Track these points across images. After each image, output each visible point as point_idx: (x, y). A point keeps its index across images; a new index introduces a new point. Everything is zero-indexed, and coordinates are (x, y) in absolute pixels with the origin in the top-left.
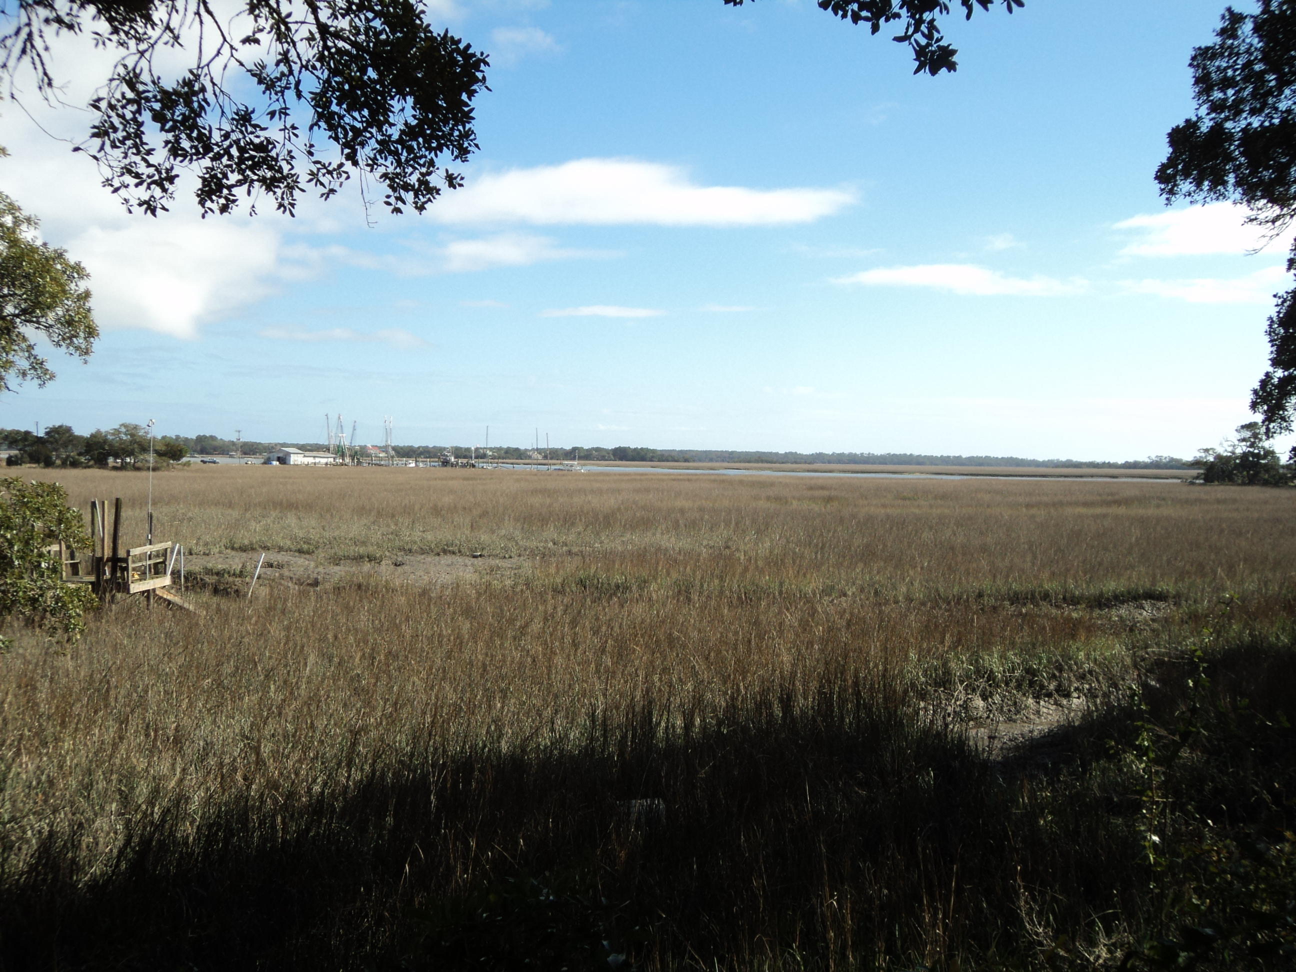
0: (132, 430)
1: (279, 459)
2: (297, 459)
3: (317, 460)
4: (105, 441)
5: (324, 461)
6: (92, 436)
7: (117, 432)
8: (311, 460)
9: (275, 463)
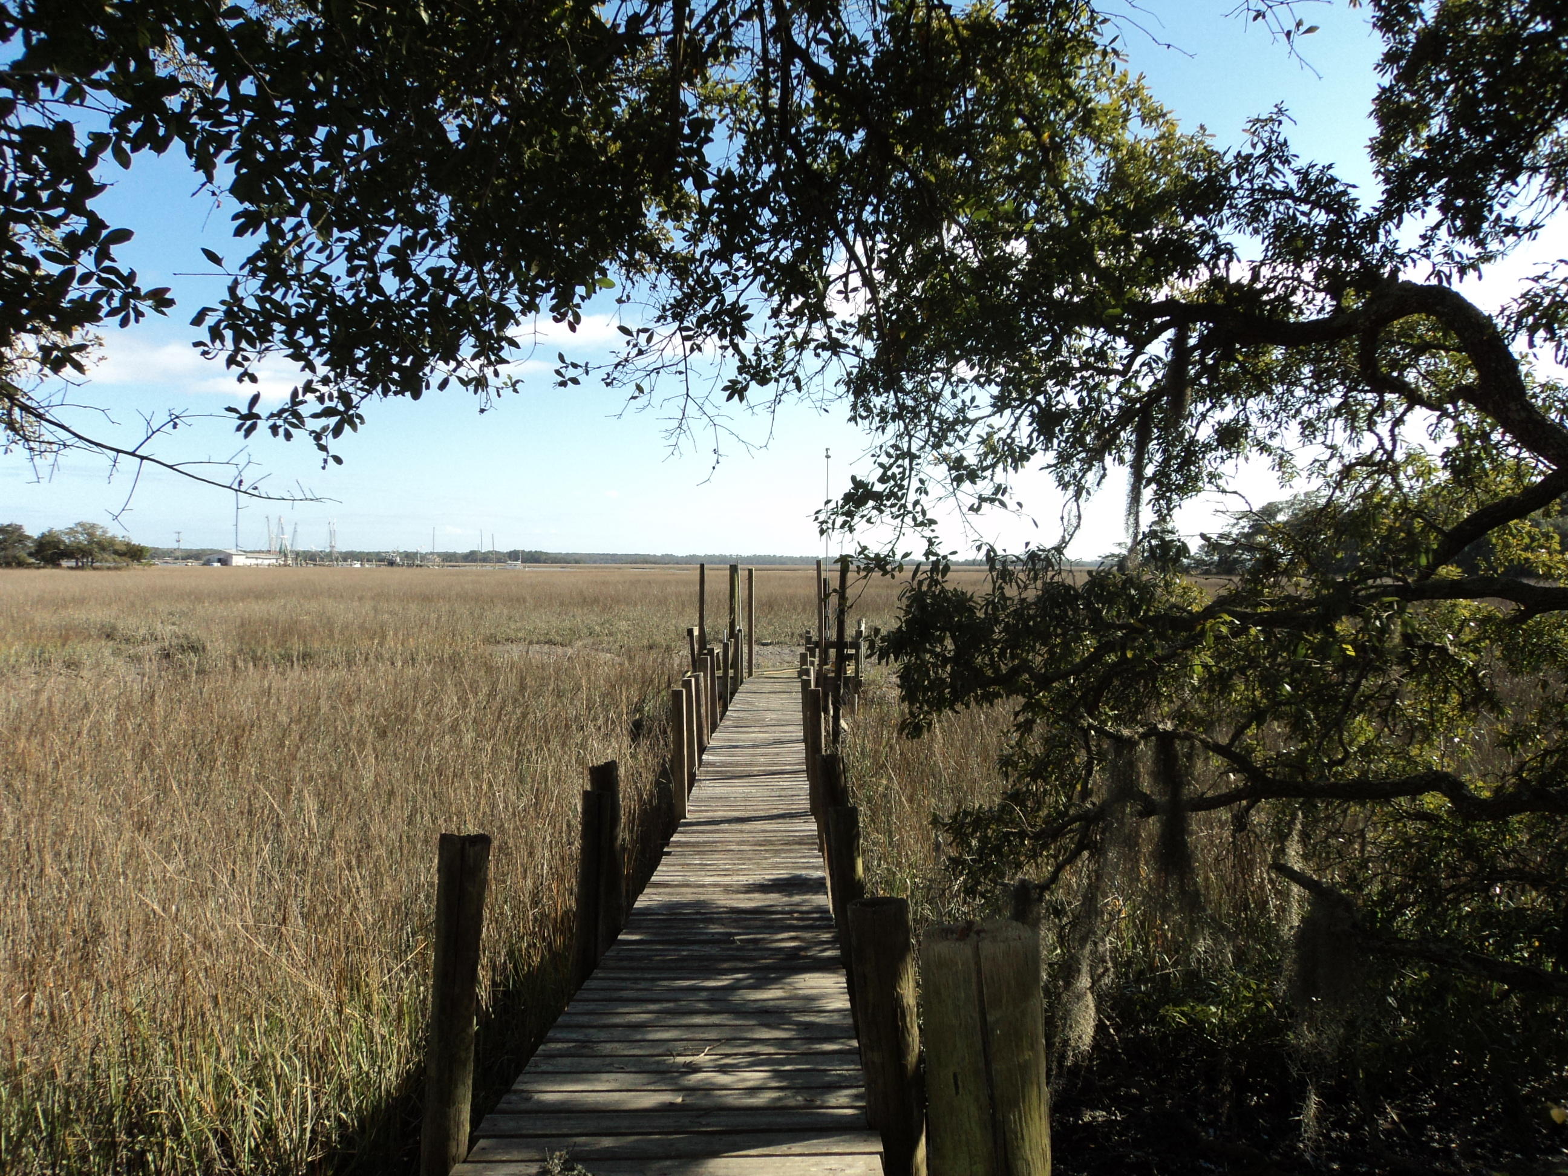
0: (89, 529)
1: (219, 560)
2: (238, 561)
3: (260, 561)
4: (60, 541)
5: (267, 562)
6: (43, 536)
7: (71, 531)
8: (253, 561)
9: (217, 565)
